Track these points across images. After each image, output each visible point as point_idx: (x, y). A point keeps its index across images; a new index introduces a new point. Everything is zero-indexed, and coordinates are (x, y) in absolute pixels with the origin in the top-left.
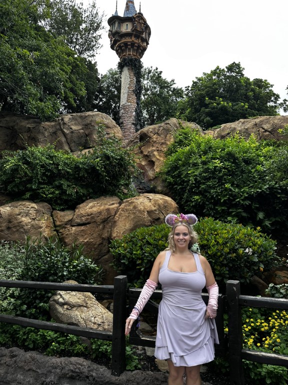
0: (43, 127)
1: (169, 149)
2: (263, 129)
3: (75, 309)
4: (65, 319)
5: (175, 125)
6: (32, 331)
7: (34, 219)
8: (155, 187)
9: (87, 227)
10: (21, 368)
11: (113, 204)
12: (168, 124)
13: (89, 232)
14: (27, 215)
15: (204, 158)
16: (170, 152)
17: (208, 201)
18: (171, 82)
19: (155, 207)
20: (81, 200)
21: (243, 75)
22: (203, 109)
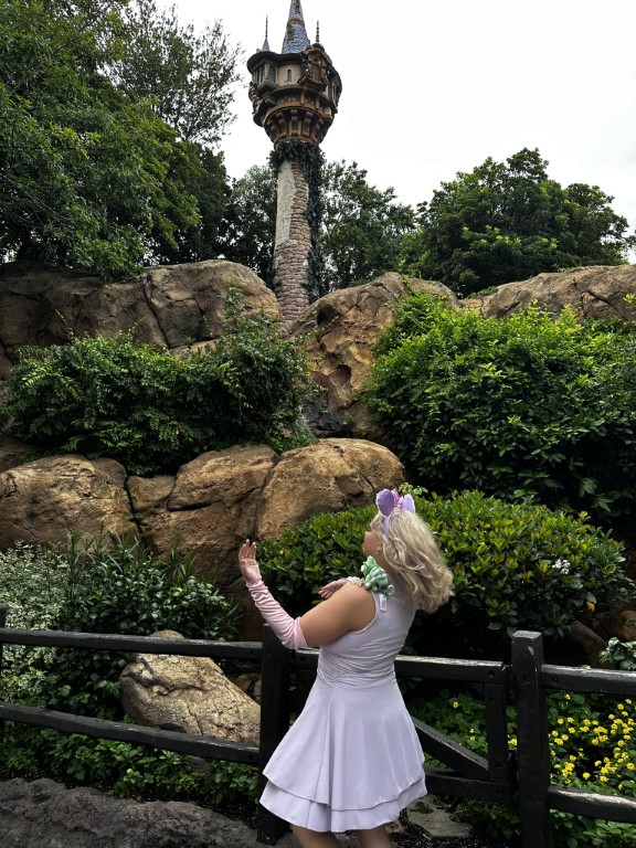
0: (108, 296)
1: (382, 341)
2: (592, 294)
3: (176, 694)
4: (154, 717)
5: (396, 288)
6: (82, 743)
7: (87, 495)
8: (352, 424)
9: (203, 512)
10: (58, 824)
11: (260, 462)
12: (381, 285)
13: (206, 524)
14: (72, 486)
15: (460, 360)
16: (387, 345)
17: (470, 455)
18: (386, 194)
19: (352, 467)
20: (188, 452)
21: (544, 176)
22: (457, 252)
